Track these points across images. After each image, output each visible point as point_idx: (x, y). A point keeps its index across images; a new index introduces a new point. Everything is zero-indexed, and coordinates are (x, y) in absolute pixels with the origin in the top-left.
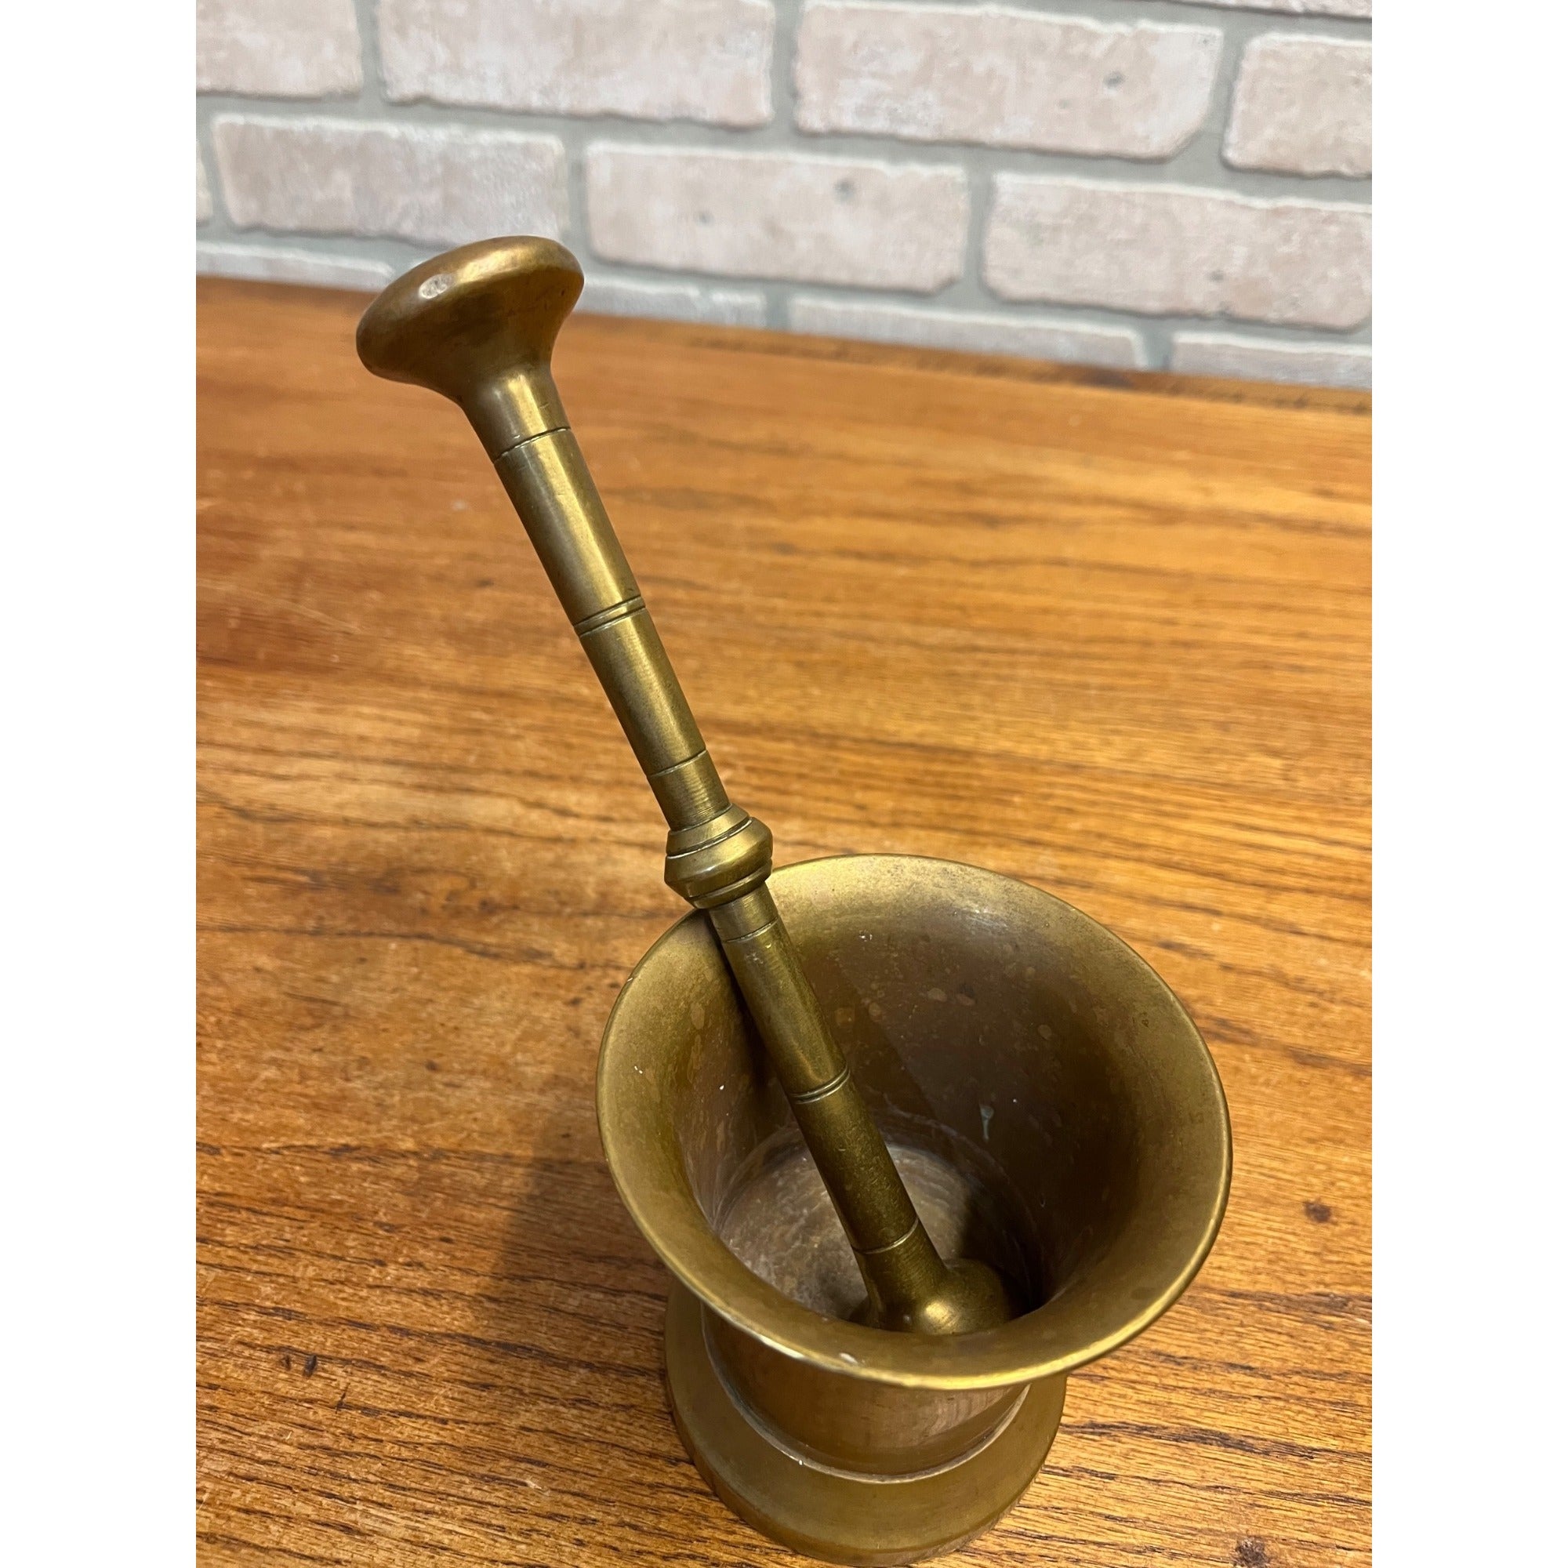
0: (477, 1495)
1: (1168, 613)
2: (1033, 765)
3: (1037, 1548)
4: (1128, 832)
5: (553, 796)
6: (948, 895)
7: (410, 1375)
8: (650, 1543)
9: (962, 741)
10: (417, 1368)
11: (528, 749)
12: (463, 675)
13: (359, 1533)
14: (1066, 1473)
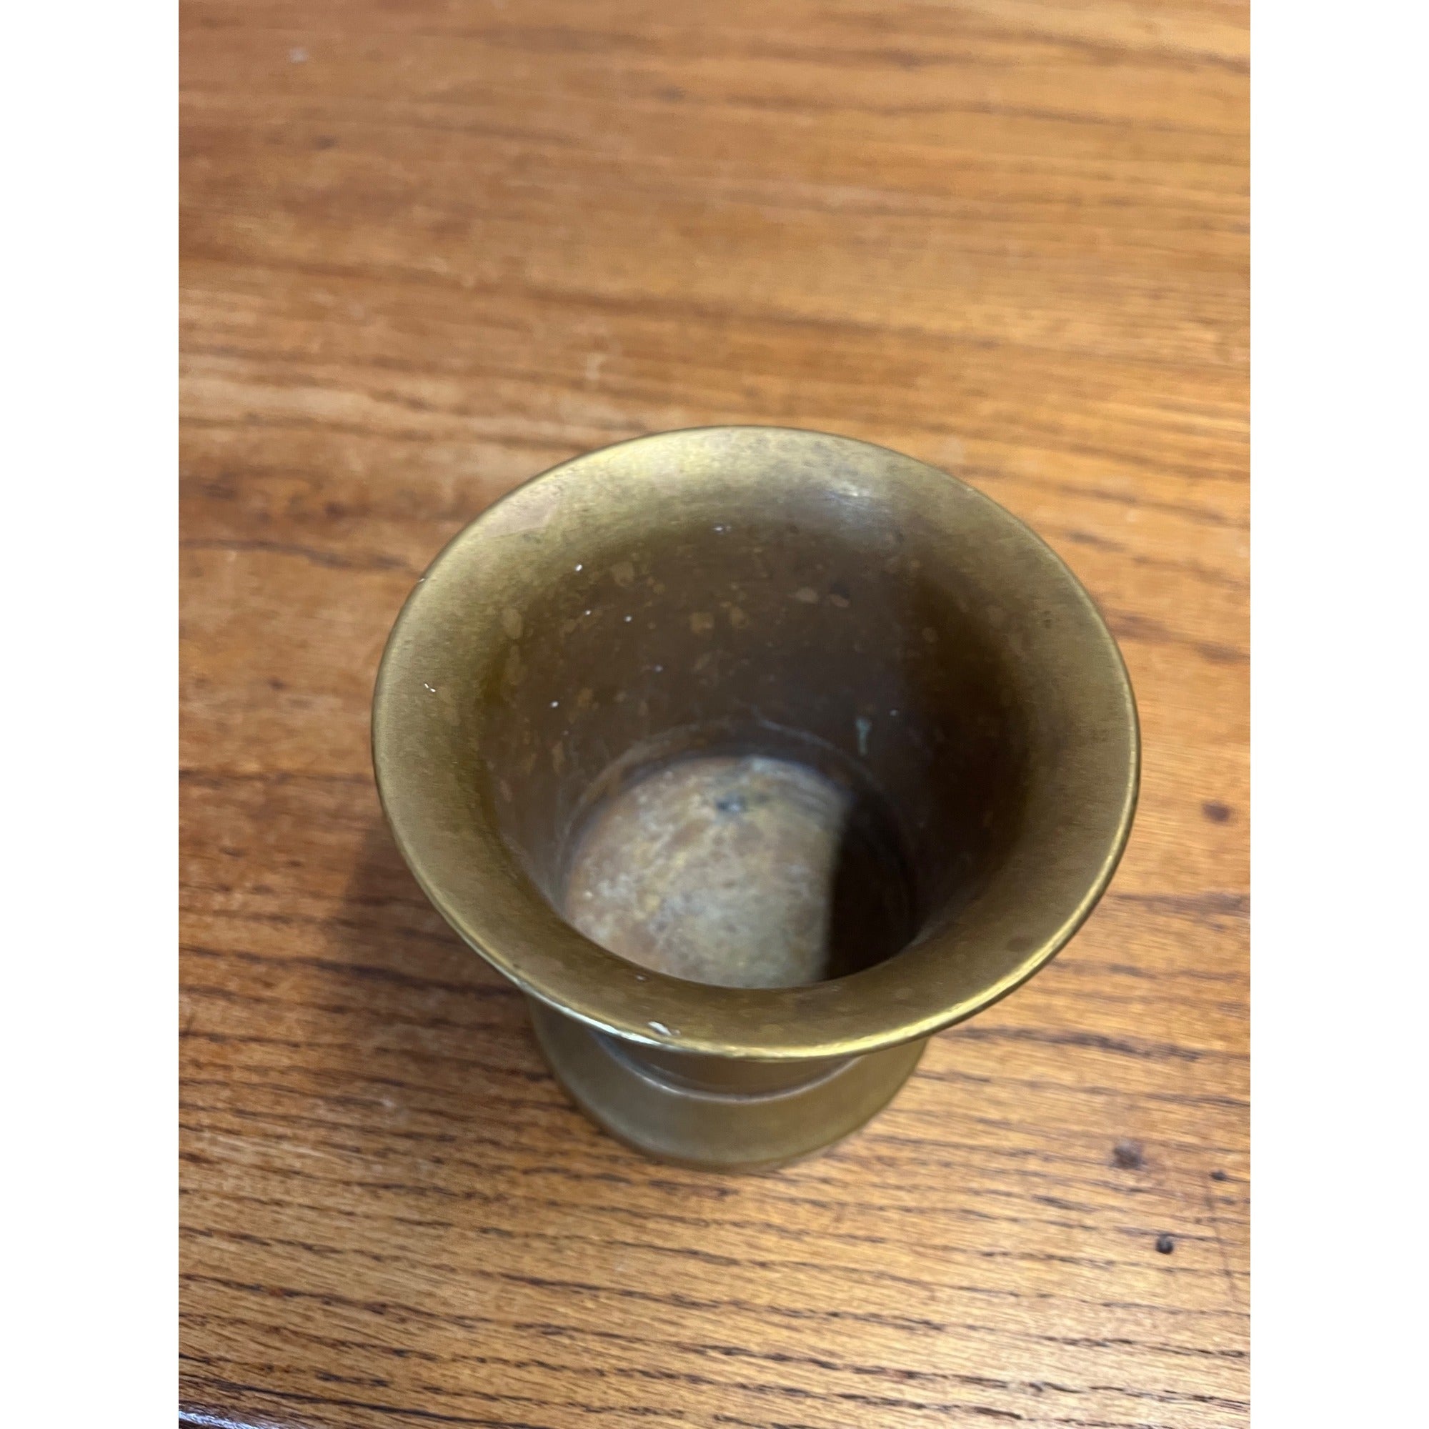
0: (331, 1117)
1: (1098, 165)
2: (943, 342)
3: (907, 1153)
4: (1044, 415)
5: (405, 385)
6: (821, 475)
7: (258, 1000)
8: (510, 1158)
9: (866, 315)
10: (267, 993)
11: (377, 334)
12: (304, 248)
13: (207, 1161)
14: (940, 1078)
